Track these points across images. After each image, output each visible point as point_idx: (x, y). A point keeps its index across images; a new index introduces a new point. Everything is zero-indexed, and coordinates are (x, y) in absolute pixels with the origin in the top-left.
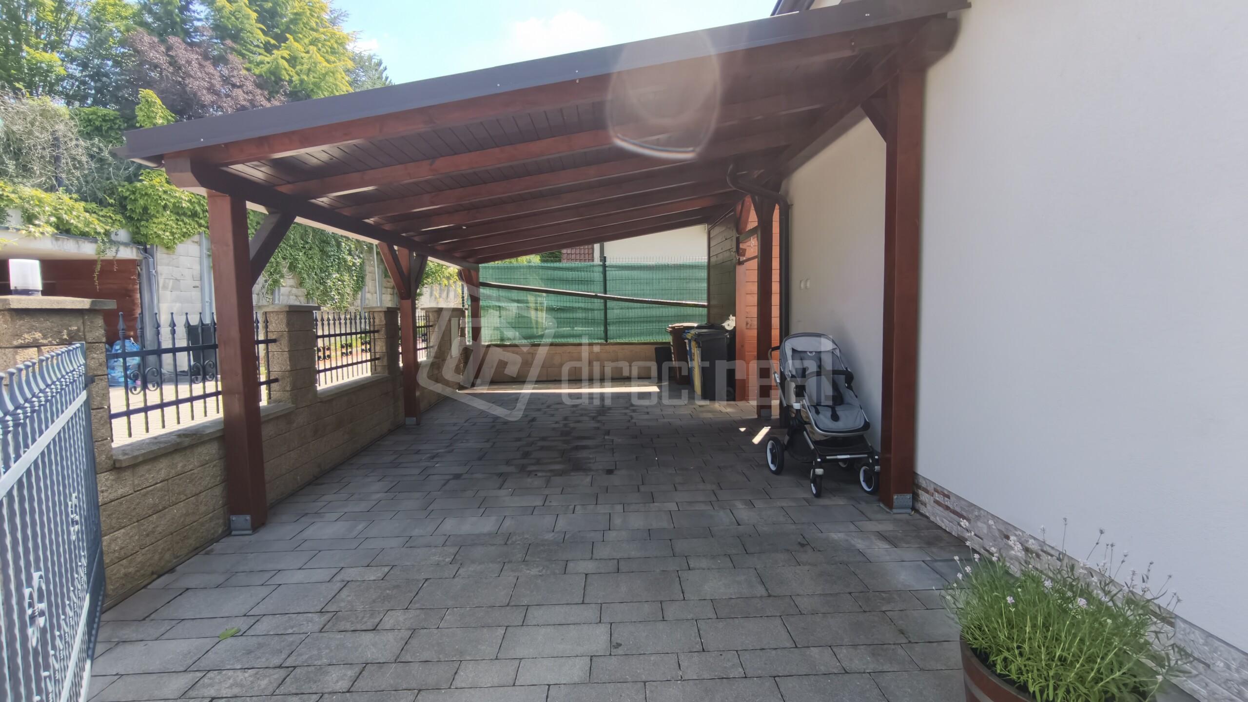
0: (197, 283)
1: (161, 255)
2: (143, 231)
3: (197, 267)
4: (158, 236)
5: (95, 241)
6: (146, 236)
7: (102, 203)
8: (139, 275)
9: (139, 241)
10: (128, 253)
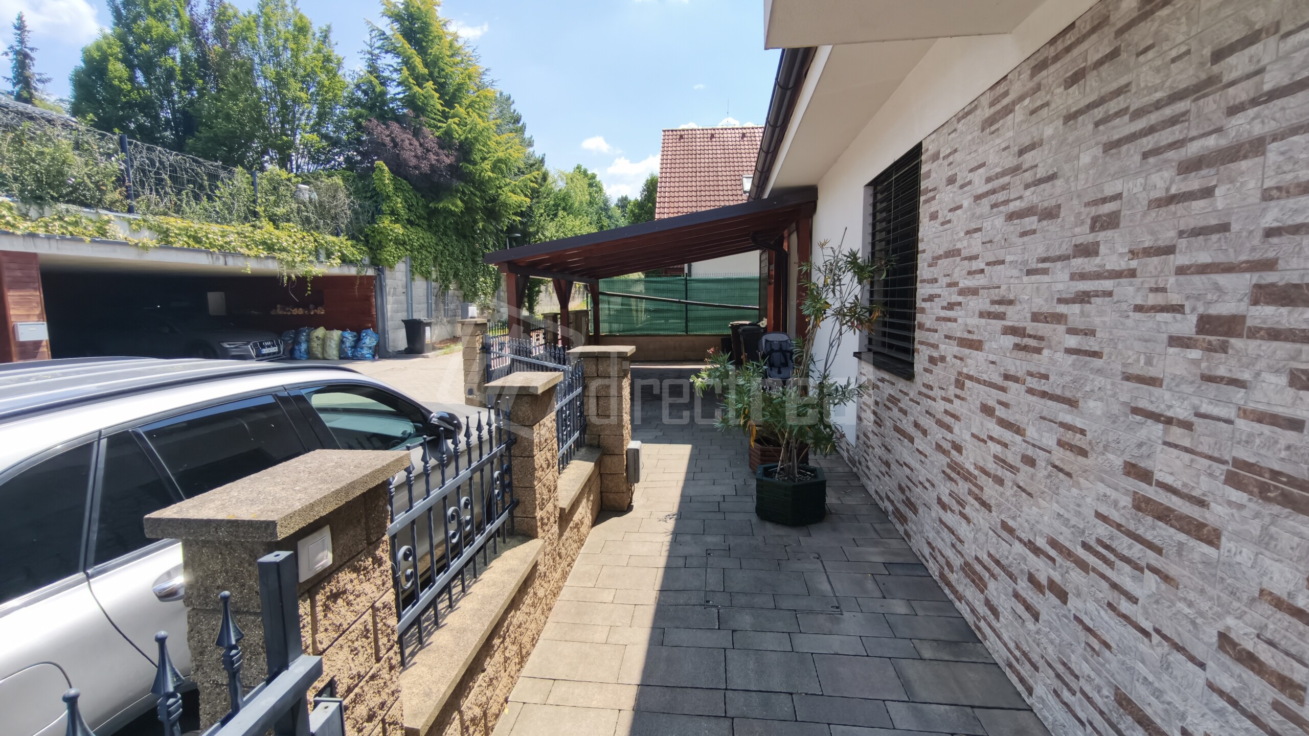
0: (404, 290)
1: (387, 272)
2: (379, 257)
3: (404, 279)
4: (387, 260)
5: (356, 265)
6: (380, 260)
7: (358, 240)
8: (375, 286)
9: (375, 263)
10: (370, 272)
